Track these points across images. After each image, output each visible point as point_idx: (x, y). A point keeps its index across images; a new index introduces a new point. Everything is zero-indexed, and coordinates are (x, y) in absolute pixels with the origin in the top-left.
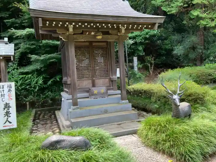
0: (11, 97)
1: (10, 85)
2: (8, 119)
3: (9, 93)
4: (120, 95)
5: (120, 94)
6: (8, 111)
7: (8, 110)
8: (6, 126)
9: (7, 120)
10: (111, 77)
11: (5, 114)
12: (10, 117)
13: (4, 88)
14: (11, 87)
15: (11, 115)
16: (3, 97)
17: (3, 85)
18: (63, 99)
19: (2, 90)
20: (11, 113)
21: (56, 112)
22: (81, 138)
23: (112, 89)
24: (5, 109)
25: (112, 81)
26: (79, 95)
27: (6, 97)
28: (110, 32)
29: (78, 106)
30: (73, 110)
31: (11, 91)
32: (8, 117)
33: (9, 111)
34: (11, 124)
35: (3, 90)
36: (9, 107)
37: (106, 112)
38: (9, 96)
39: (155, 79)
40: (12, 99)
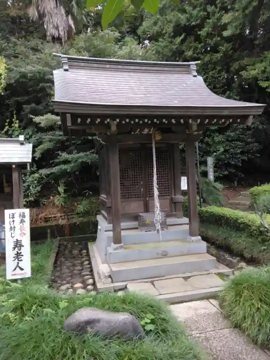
0: (23, 231)
1: (24, 213)
2: (18, 263)
3: (21, 224)
4: (188, 226)
5: (187, 224)
6: (19, 252)
7: (20, 250)
8: (15, 275)
9: (18, 266)
10: (173, 197)
11: (14, 256)
12: (21, 260)
13: (14, 217)
14: (24, 216)
15: (22, 258)
16: (12, 232)
17: (13, 214)
18: (99, 227)
19: (11, 220)
20: (22, 255)
21: (89, 244)
22: (127, 316)
23: (175, 216)
24: (14, 248)
25: (175, 203)
26: (124, 225)
27: (18, 231)
28: (173, 129)
29: (122, 244)
30: (115, 249)
31: (24, 222)
32: (18, 260)
33: (21, 253)
34: (23, 272)
35: (14, 221)
36: (21, 246)
37: (165, 255)
38: (21, 229)
39: (241, 192)
40: (25, 234)
